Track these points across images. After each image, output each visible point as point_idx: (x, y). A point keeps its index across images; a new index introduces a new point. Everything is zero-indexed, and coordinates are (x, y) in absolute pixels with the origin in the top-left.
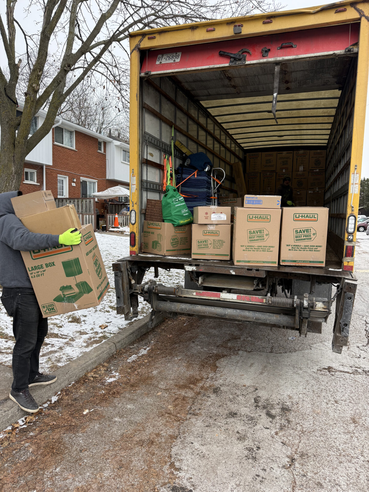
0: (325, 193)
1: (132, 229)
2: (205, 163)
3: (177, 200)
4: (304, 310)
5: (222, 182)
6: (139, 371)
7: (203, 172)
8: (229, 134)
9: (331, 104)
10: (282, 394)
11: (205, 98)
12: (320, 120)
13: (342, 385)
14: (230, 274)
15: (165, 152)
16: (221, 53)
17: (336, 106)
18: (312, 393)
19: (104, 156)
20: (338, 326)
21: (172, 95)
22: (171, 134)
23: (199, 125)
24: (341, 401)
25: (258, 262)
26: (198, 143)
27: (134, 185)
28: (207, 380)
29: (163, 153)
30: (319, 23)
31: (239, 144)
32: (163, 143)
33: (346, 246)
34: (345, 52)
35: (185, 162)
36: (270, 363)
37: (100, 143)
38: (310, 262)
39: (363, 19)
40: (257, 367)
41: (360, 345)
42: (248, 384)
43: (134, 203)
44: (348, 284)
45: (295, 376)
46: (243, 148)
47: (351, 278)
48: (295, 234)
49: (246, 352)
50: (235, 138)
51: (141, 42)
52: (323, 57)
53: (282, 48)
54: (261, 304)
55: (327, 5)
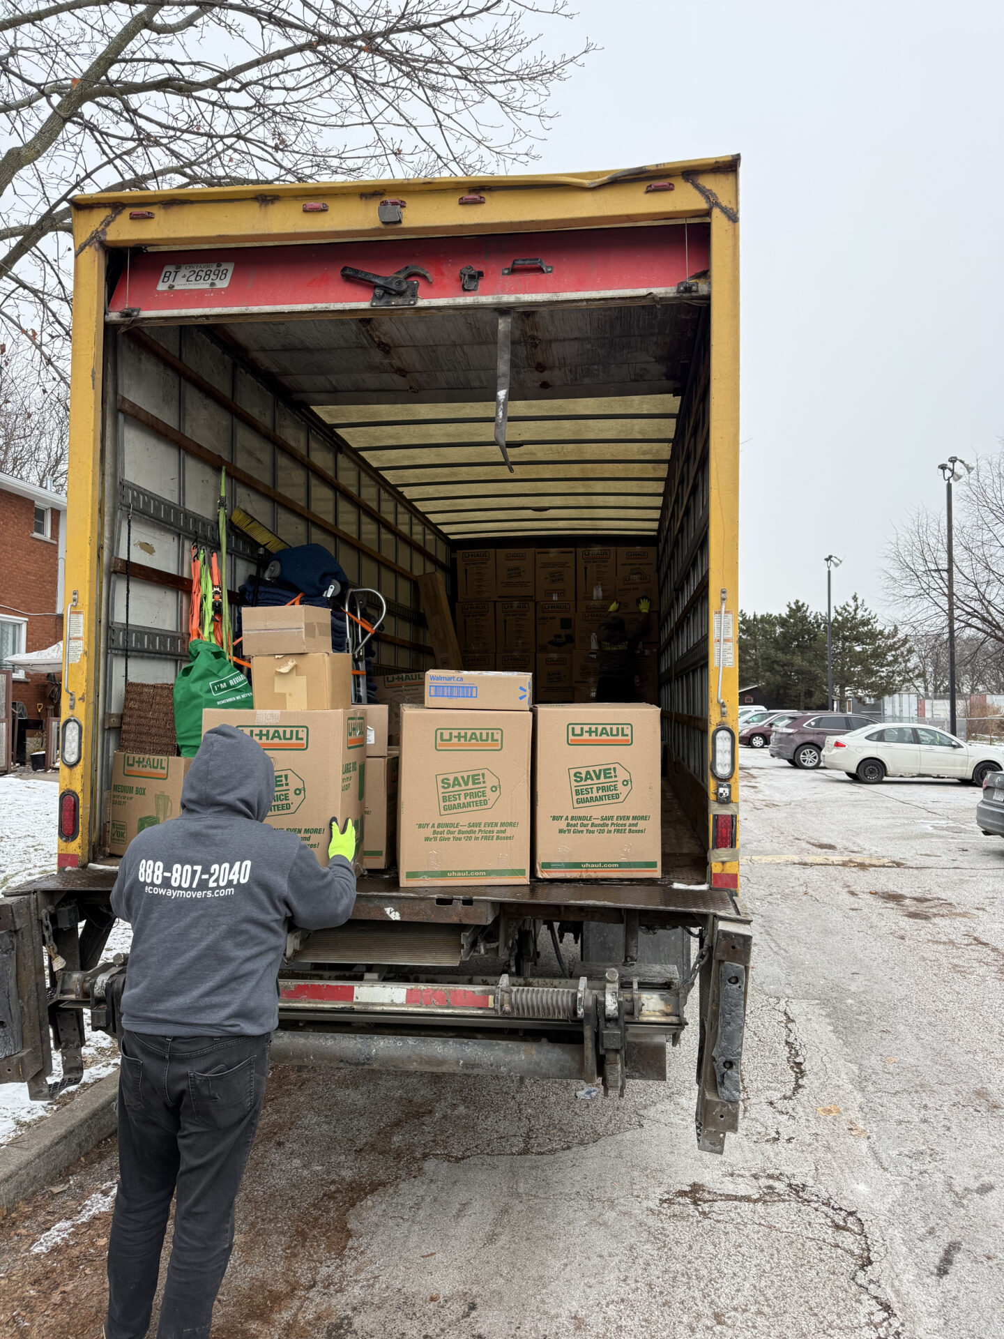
0: (660, 655)
1: (67, 782)
2: (325, 575)
3: (223, 686)
4: (608, 1025)
5: (379, 628)
6: (68, 1289)
7: (320, 598)
8: (404, 498)
9: (659, 430)
10: (553, 1312)
11: (323, 397)
12: (636, 471)
13: (733, 1251)
14: (384, 919)
15: (196, 541)
16: (348, 272)
17: (672, 435)
18: (645, 1295)
19: (53, 548)
20: (709, 1069)
21: (220, 383)
22: (218, 489)
23: (313, 471)
24: (733, 1313)
25: (470, 873)
26: (310, 520)
27: (78, 639)
28: (311, 1295)
29: (187, 544)
30: (606, 214)
31: (435, 525)
32: (188, 515)
33: (714, 816)
34: (678, 292)
35: (265, 569)
36: (519, 1195)
37: (40, 514)
38: (621, 865)
39: (716, 212)
40: (480, 1214)
41: (774, 1096)
42: (445, 1290)
43: (78, 696)
44: (727, 935)
45: (596, 1235)
46: (445, 535)
47: (734, 916)
48: (574, 784)
49: (446, 1164)
50: (421, 509)
51: (108, 224)
52: (622, 301)
53: (513, 271)
54: (480, 1012)
55: (625, 171)
